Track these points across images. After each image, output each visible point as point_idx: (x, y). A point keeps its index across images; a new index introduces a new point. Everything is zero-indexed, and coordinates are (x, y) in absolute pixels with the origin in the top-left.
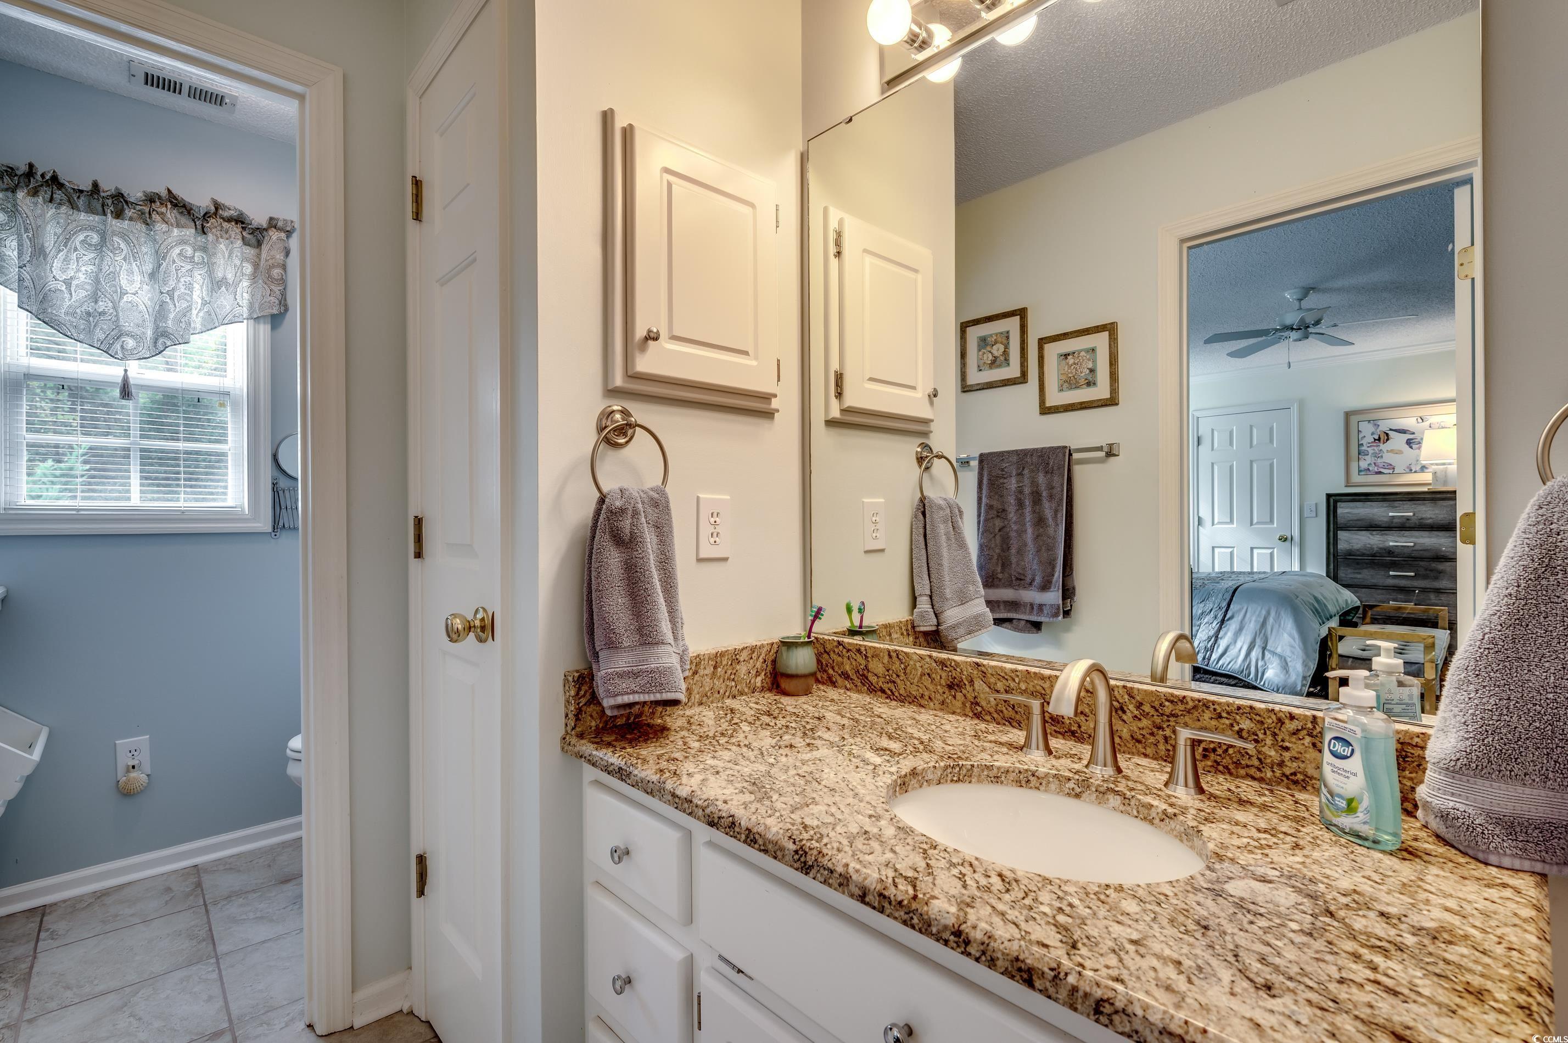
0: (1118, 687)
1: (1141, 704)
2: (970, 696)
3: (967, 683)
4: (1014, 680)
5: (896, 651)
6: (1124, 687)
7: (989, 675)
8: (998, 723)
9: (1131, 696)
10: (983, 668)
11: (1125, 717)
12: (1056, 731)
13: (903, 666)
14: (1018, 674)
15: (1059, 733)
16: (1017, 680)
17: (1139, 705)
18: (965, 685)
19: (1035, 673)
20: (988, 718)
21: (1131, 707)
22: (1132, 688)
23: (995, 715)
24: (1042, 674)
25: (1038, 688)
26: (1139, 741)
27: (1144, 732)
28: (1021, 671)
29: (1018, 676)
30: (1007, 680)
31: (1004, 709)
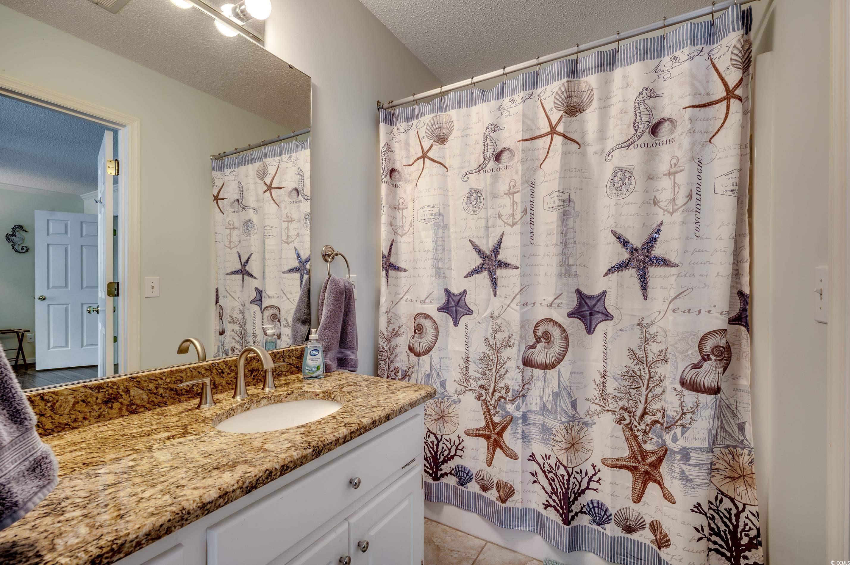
0: (221, 362)
1: (231, 367)
2: (126, 402)
3: (123, 394)
4: (162, 379)
5: (39, 394)
6: (224, 361)
7: (143, 382)
8: (150, 410)
9: (226, 365)
10: (138, 379)
11: (224, 375)
12: (189, 398)
13: (49, 405)
14: (165, 374)
15: (191, 397)
16: (164, 378)
17: (230, 368)
18: (122, 395)
19: (176, 370)
20: (142, 409)
21: (227, 370)
22: (227, 361)
23: (148, 406)
24: (181, 369)
25: (178, 378)
26: (230, 384)
27: (232, 379)
28: (167, 372)
29: (165, 376)
30: (157, 380)
31: (154, 399)
